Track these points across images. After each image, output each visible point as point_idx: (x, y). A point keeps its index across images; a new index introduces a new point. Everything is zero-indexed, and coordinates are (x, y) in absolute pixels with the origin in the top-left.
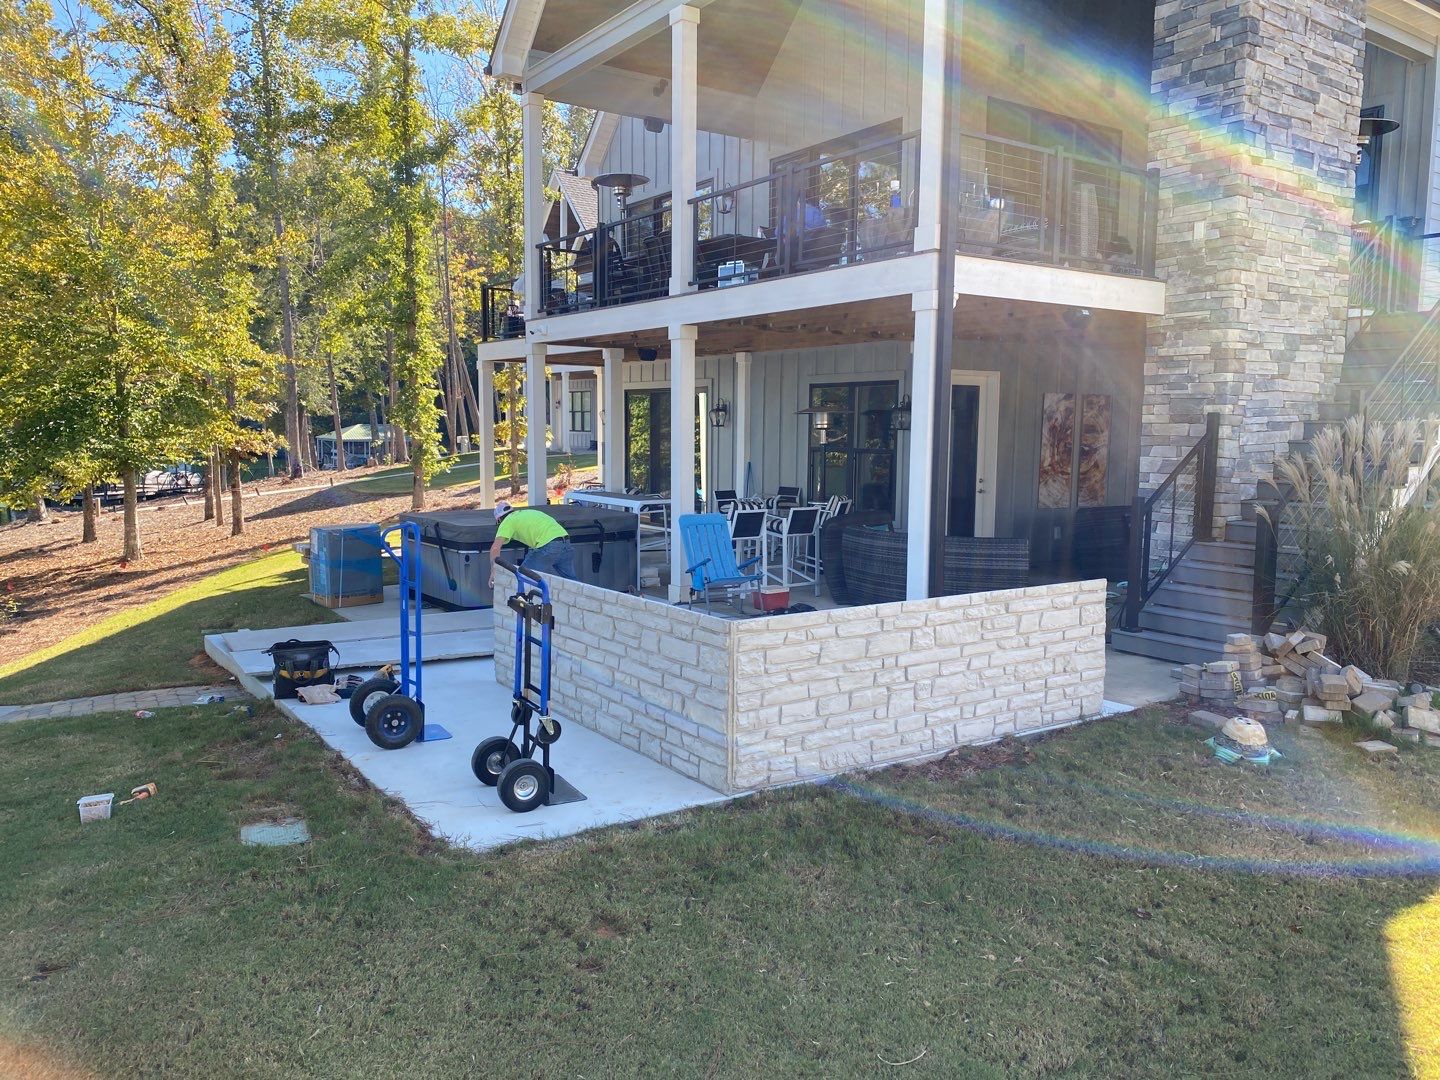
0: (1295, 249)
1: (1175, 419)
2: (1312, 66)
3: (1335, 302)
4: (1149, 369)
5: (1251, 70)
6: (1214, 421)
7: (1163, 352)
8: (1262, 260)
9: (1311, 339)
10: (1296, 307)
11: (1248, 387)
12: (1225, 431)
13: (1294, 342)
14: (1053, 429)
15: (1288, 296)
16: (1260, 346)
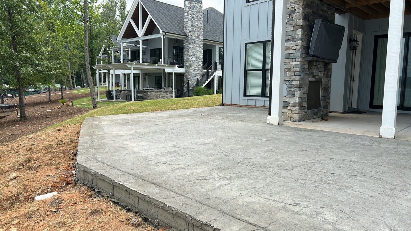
0: (196, 66)
1: (187, 80)
2: (197, 50)
3: (201, 70)
4: (184, 76)
5: (190, 51)
6: (189, 80)
7: (185, 74)
8: (193, 67)
9: (199, 73)
10: (196, 71)
11: (192, 78)
12: (190, 81)
13: (197, 74)
15: (195, 69)
16: (193, 74)
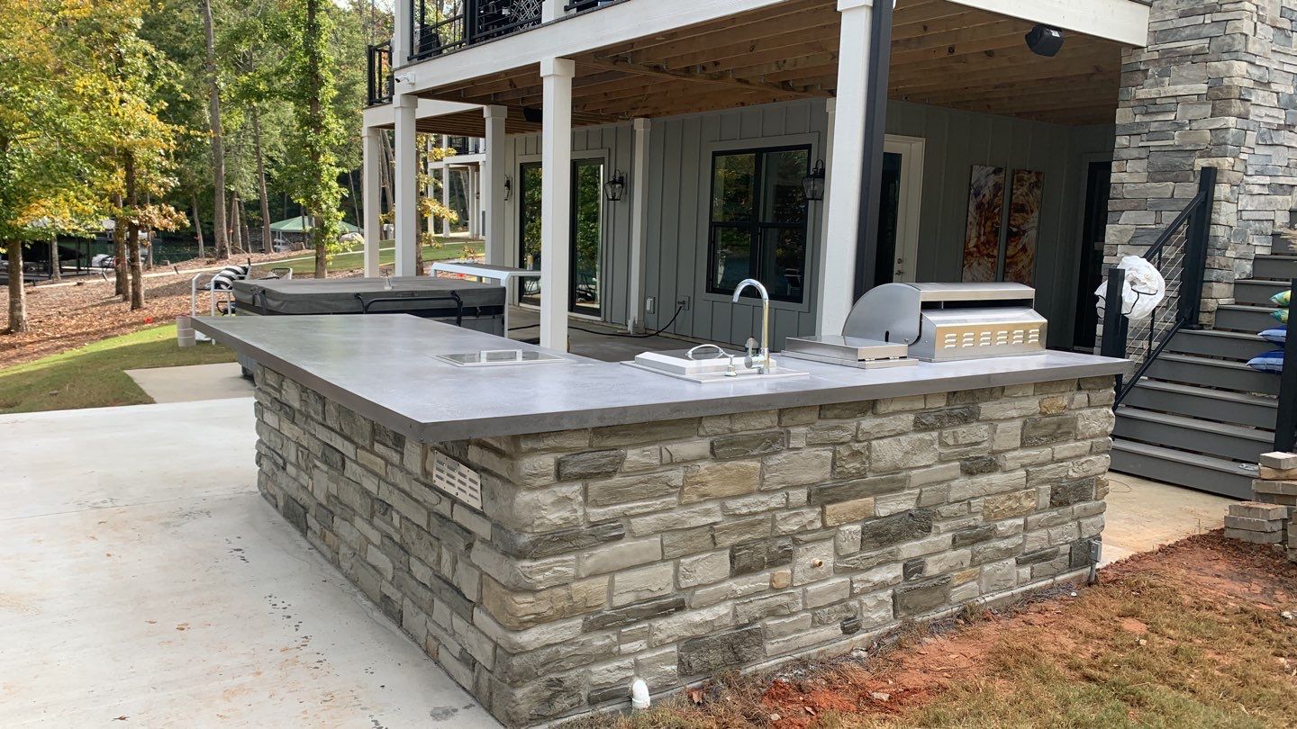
4: (1123, 115)
6: (1209, 178)
7: (1142, 93)
11: (1251, 138)
12: (1222, 190)
14: (979, 207)
16: (1267, 86)
